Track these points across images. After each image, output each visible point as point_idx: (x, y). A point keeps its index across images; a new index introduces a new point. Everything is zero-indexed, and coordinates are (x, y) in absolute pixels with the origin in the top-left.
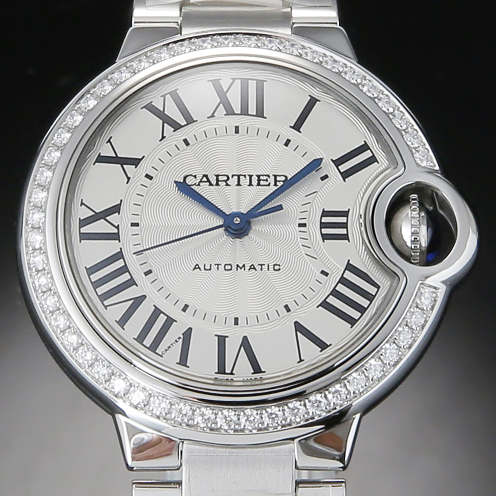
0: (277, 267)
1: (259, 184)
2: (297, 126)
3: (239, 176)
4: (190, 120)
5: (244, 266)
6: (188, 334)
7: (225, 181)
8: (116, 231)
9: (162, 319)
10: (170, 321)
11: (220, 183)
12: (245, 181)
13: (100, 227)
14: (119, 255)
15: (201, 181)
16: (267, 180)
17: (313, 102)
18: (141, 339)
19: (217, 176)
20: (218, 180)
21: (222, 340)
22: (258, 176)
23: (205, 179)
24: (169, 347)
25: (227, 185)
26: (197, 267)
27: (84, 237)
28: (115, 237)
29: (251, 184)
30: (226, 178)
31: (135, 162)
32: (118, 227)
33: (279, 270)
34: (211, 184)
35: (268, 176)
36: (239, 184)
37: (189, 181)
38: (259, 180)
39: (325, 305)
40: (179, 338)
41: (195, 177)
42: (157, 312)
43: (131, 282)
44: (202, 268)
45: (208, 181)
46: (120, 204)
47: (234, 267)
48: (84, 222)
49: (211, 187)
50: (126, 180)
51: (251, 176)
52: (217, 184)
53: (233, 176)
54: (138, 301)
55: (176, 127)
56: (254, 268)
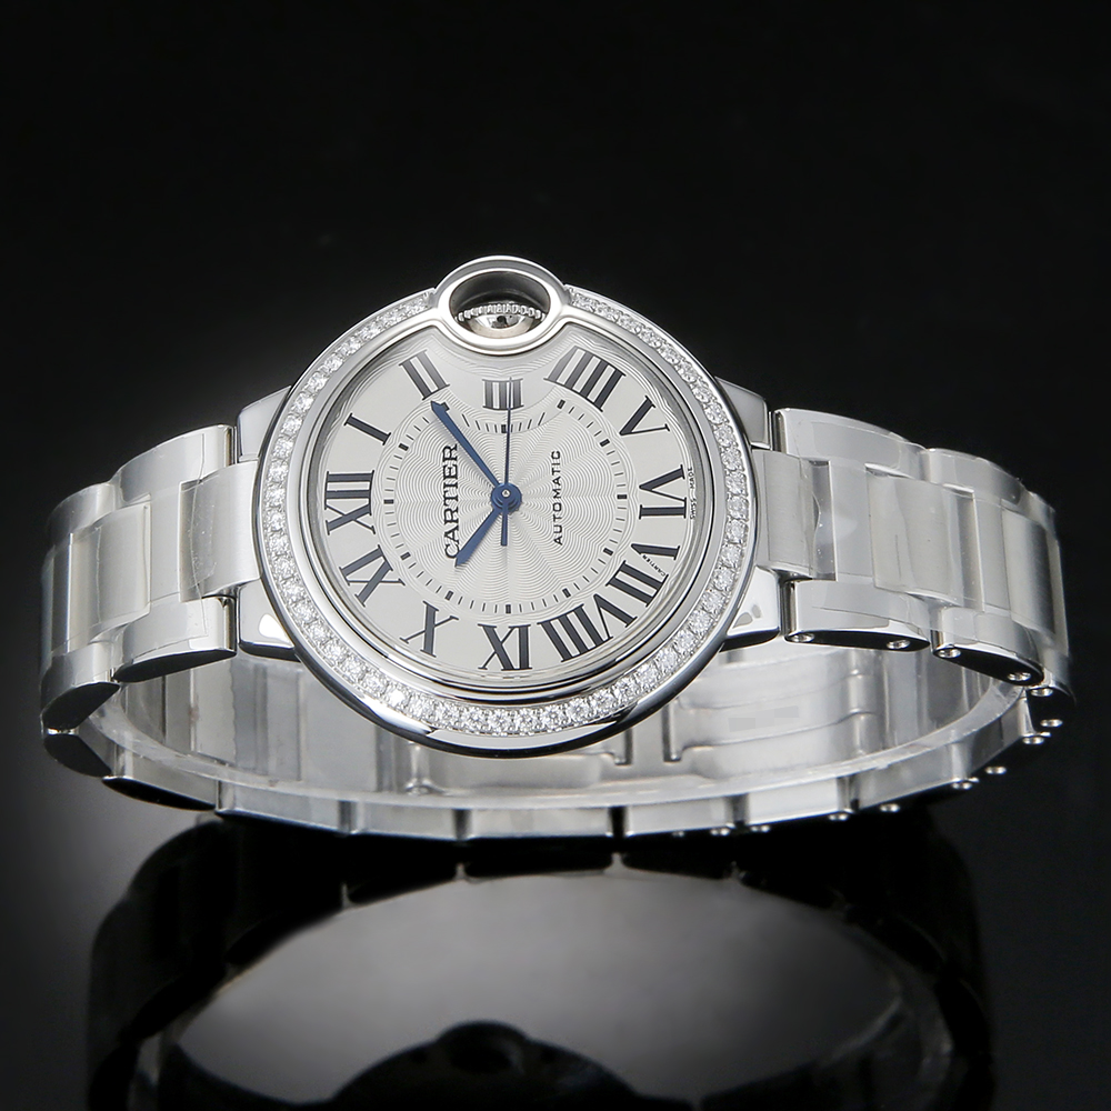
0: (556, 455)
1: (455, 477)
2: (383, 437)
3: (446, 499)
4: (378, 553)
5: (555, 490)
6: (640, 549)
7: (452, 512)
8: (517, 629)
9: (622, 577)
10: (625, 568)
11: (455, 518)
12: (452, 492)
13: (512, 648)
14: (547, 625)
15: (453, 539)
16: (450, 469)
17: (352, 421)
18: (647, 599)
19: (446, 522)
20: (452, 521)
21: (644, 512)
22: (445, 477)
23: (451, 535)
24: (656, 568)
25: (457, 511)
26: (558, 541)
27: (524, 665)
28: (524, 630)
29: (456, 485)
30: (449, 513)
31: (431, 611)
32: (512, 628)
33: (558, 452)
34: (457, 528)
35: (445, 467)
36: (456, 498)
37: (453, 551)
38: (450, 476)
39: (599, 403)
40: (645, 557)
41: (447, 546)
42: (614, 582)
43: (579, 611)
44: (558, 535)
45: (452, 531)
46: (484, 626)
47: (557, 500)
48: (508, 666)
49: (460, 528)
50: (453, 620)
51: (445, 486)
52: (457, 521)
53: (445, 504)
54: (601, 603)
55: (386, 567)
56: (557, 479)
